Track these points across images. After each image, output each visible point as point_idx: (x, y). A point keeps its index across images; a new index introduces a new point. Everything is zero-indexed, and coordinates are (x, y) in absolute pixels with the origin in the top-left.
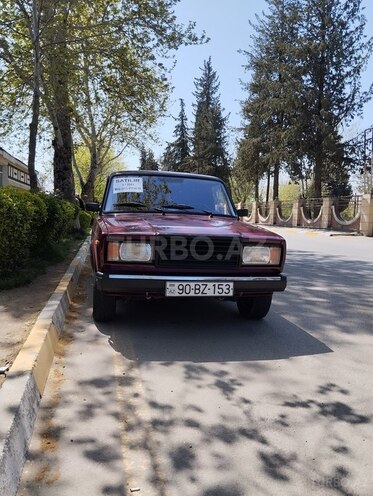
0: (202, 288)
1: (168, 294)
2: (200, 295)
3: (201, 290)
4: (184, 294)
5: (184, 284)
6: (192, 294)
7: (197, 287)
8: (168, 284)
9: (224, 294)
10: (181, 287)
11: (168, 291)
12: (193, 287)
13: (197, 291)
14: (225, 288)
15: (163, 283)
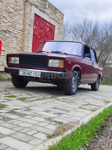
0: (30, 73)
2: (29, 76)
3: (30, 74)
4: (24, 75)
5: (25, 71)
6: (27, 75)
8: (20, 71)
9: (37, 76)
10: (23, 72)
11: (20, 73)
12: (27, 72)
13: (28, 74)
14: (38, 74)
15: (19, 70)
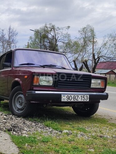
0: (77, 97)
1: (62, 100)
2: (76, 101)
3: (76, 98)
4: (69, 101)
5: (69, 96)
6: (72, 100)
7: (75, 97)
8: (62, 95)
9: (85, 101)
10: (68, 97)
11: (62, 99)
12: (73, 96)
13: (75, 99)
14: (86, 97)
15: (60, 95)
